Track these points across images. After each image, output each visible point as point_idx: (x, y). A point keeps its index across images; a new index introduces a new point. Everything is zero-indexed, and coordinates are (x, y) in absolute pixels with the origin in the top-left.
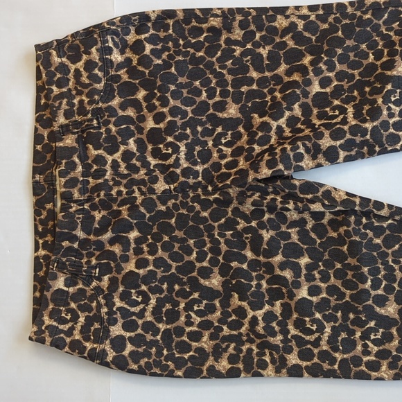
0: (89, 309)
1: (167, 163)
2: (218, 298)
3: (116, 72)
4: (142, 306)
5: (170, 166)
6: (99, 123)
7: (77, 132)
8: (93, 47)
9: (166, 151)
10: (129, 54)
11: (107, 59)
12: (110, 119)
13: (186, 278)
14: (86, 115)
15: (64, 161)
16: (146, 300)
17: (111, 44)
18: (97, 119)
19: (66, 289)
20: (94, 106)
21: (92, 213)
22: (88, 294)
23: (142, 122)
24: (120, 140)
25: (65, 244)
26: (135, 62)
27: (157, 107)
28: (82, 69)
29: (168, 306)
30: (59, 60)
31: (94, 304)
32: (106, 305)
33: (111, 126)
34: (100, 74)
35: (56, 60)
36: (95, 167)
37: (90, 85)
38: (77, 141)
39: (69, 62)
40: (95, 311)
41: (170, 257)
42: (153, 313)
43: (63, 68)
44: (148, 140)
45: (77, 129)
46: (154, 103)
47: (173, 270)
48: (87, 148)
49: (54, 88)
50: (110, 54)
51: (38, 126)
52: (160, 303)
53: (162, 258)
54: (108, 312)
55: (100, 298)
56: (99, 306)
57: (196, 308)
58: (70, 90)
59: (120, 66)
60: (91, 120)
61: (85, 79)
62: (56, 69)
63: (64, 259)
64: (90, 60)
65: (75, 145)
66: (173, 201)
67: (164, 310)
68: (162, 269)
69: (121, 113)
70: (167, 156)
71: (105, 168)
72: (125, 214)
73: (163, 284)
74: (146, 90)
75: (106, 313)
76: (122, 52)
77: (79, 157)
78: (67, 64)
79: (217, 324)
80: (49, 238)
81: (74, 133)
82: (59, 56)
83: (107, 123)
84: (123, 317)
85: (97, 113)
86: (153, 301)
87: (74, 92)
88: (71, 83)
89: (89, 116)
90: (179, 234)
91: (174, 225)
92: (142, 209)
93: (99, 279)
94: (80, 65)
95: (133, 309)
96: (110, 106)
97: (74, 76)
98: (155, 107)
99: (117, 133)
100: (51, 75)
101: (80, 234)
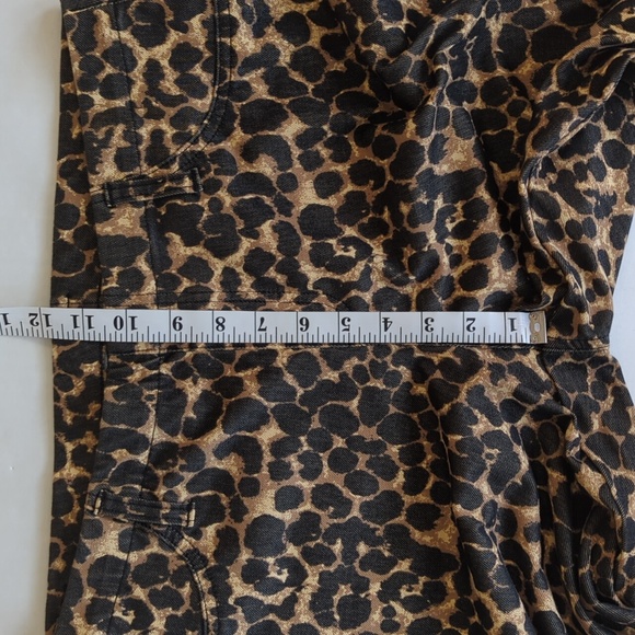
0: (176, 601)
1: (345, 278)
2: (450, 570)
3: (241, 75)
4: (288, 591)
5: (350, 286)
6: (195, 186)
7: (145, 203)
8: (194, 16)
9: (342, 253)
10: (274, 37)
11: (222, 44)
12: (221, 177)
13: (382, 528)
14: (167, 166)
15: (115, 270)
16: (297, 578)
17: (235, 12)
18: (193, 177)
19: (122, 556)
20: (187, 147)
21: (180, 384)
22: (172, 567)
23: (290, 191)
24: (240, 225)
25: (121, 455)
26: (284, 59)
27: (323, 160)
28: (165, 63)
29: (345, 590)
30: (114, 35)
31: (186, 590)
32: (213, 591)
33: (223, 194)
34: (206, 78)
35: (108, 33)
36: (186, 283)
37: (181, 99)
38: (145, 222)
39: (135, 41)
40: (187, 606)
41: (349, 483)
42: (313, 606)
43: (121, 55)
44: (302, 228)
45: (146, 195)
46: (318, 152)
47: (355, 513)
48: (167, 241)
49: (96, 97)
50: (232, 34)
51: (65, 187)
52: (328, 584)
53: (332, 486)
54: (217, 608)
55: (199, 576)
56: (197, 595)
57: (404, 593)
58: (132, 105)
59: (251, 63)
60: (178, 178)
61: (169, 85)
62: (106, 54)
63: (117, 490)
64: (186, 44)
65: (140, 232)
66: (355, 361)
67: (336, 598)
68: (331, 509)
69: (244, 167)
70: (346, 264)
71: (208, 285)
72: (252, 389)
73: (334, 543)
74: (304, 121)
75: (212, 611)
76: (258, 32)
77: (150, 261)
78: (130, 45)
79: (449, 626)
80: (88, 440)
81: (136, 204)
82: (115, 26)
83: (213, 186)
84: (249, 619)
85: (194, 163)
86: (312, 581)
87: (141, 111)
88: (135, 91)
89: (175, 168)
90: (367, 432)
91: (357, 413)
92: (289, 379)
93: (196, 533)
94: (162, 52)
95: (269, 600)
96: (221, 151)
97: (144, 75)
98: (319, 161)
99: (236, 209)
100: (91, 66)
101: (153, 432)
